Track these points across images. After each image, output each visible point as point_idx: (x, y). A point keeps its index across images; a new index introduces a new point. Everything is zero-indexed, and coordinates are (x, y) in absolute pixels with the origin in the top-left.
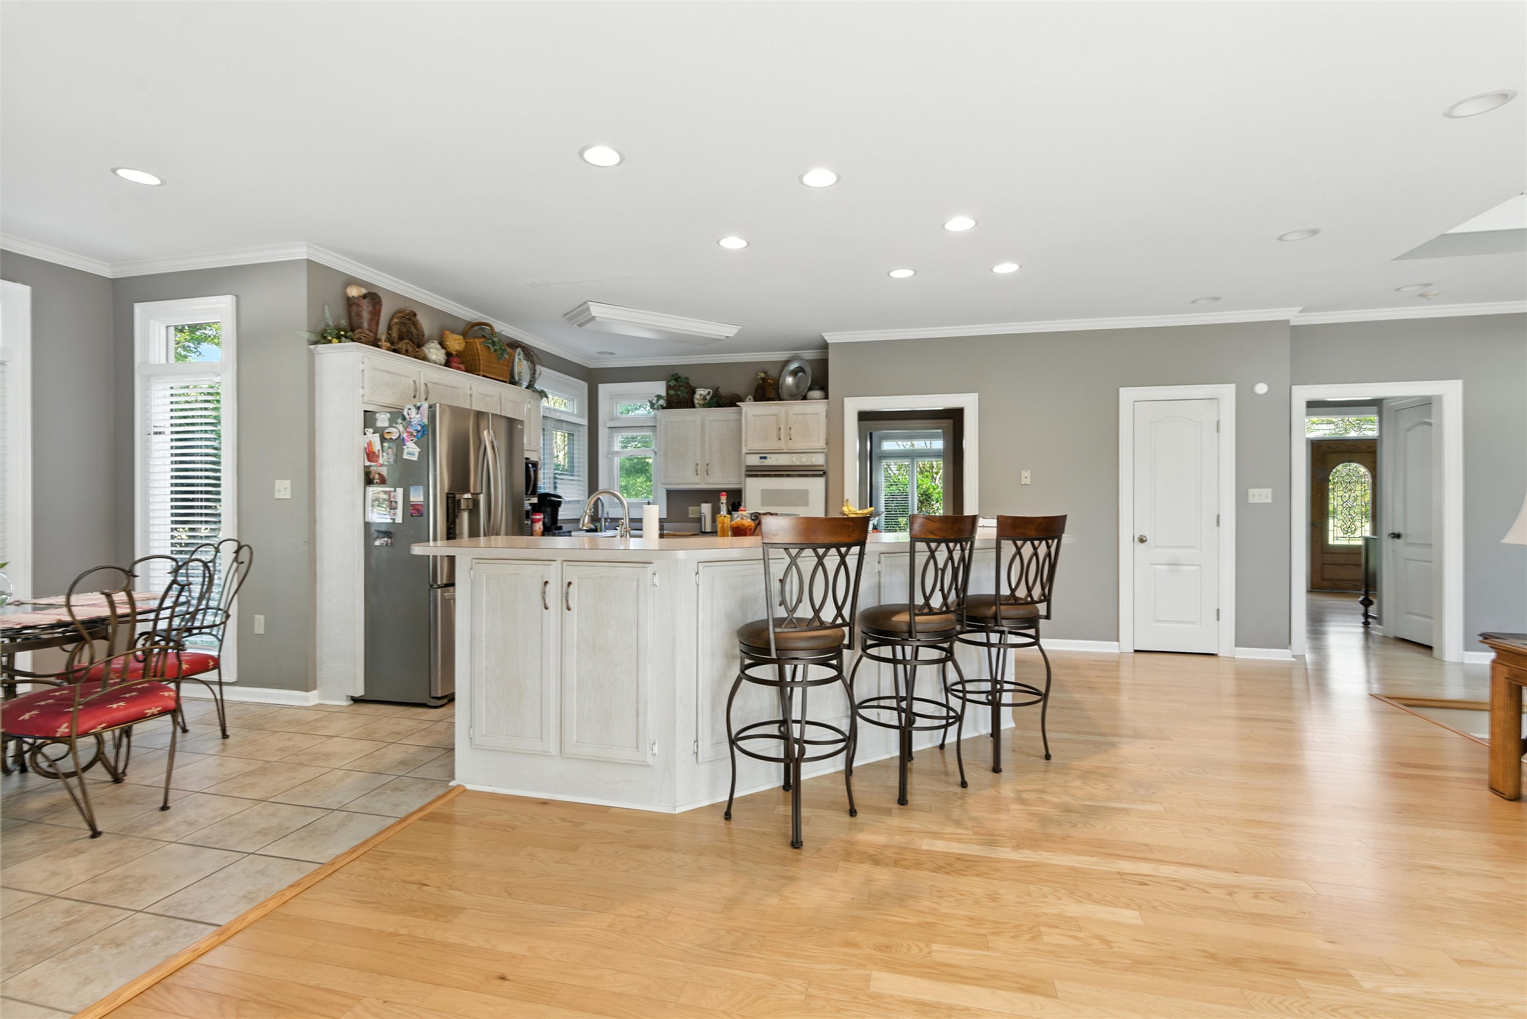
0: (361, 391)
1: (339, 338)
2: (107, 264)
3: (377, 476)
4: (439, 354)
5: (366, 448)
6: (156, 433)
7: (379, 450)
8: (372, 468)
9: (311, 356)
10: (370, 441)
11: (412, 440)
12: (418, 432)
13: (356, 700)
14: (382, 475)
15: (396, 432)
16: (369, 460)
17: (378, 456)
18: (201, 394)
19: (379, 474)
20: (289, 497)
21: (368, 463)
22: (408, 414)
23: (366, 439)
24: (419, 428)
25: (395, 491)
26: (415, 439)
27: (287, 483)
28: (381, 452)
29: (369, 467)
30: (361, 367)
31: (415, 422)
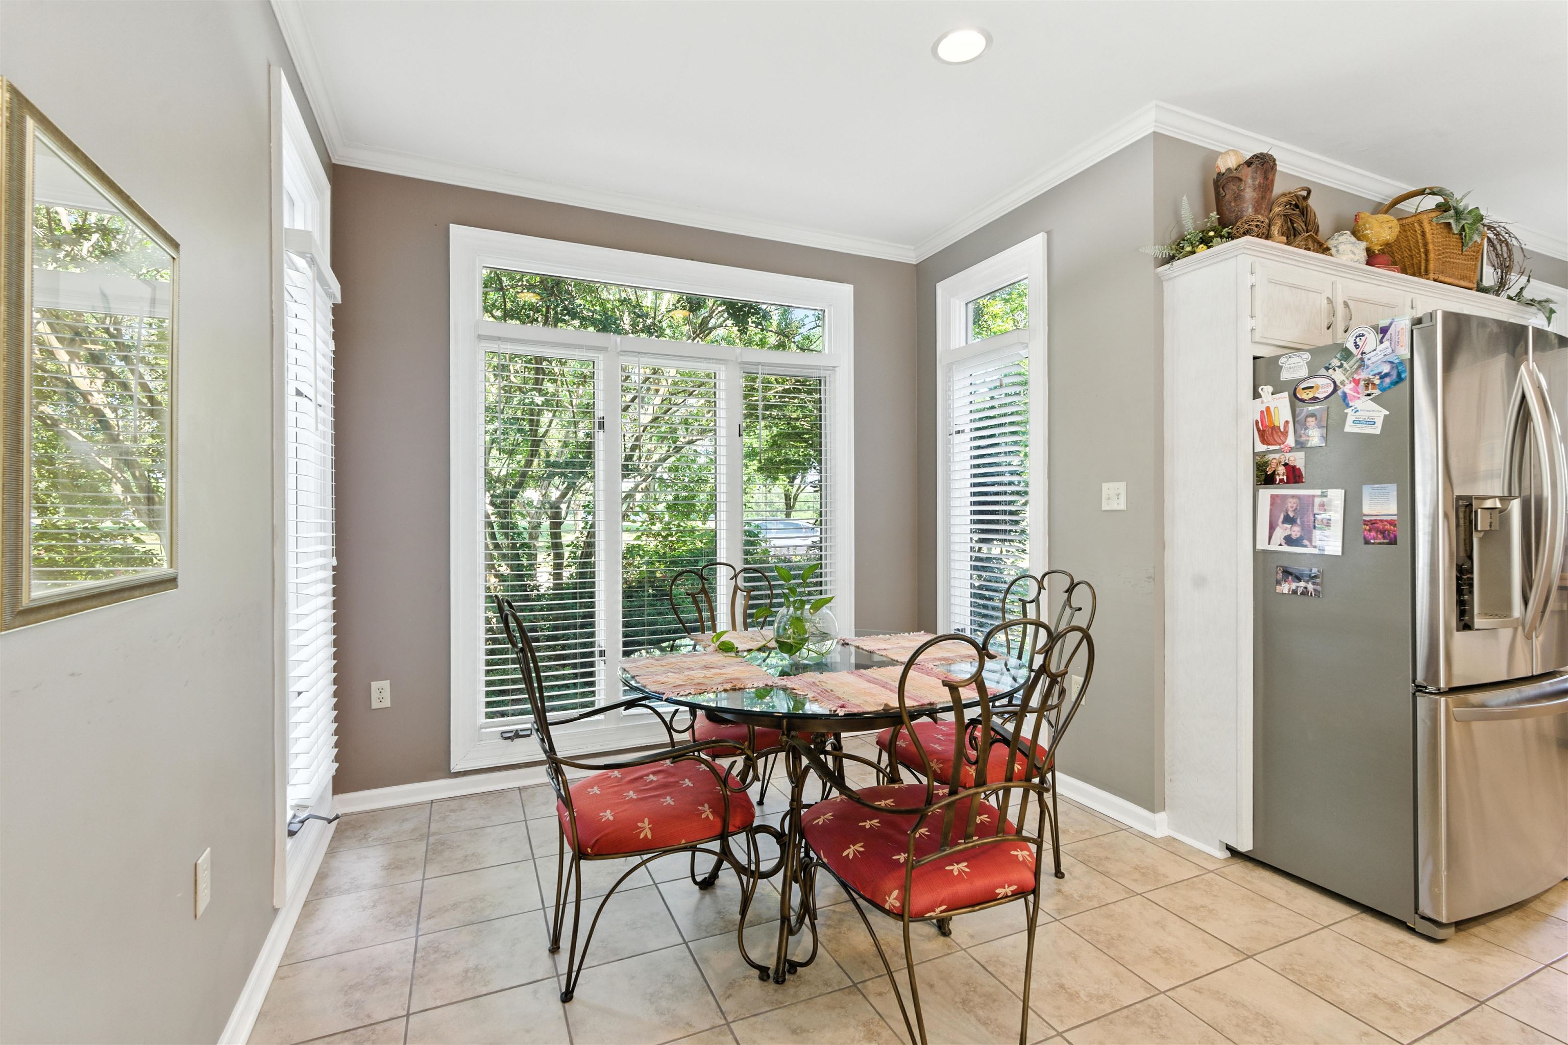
0: (1249, 323)
1: (1206, 242)
2: (913, 248)
3: (1281, 470)
4: (1356, 251)
5: (1257, 422)
6: (958, 432)
7: (1287, 422)
8: (1270, 457)
9: (1159, 282)
10: (1268, 409)
11: (1369, 395)
12: (1383, 377)
13: (1234, 853)
14: (1294, 467)
15: (1328, 385)
16: (1264, 441)
17: (1285, 434)
18: (1005, 376)
19: (1286, 465)
20: (1123, 507)
21: (1261, 447)
22: (1357, 346)
23: (1260, 406)
24: (1386, 369)
25: (1324, 495)
26: (1377, 392)
27: (1121, 487)
28: (1291, 425)
29: (1264, 453)
30: (1250, 279)
31: (1373, 360)
